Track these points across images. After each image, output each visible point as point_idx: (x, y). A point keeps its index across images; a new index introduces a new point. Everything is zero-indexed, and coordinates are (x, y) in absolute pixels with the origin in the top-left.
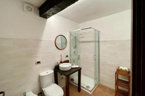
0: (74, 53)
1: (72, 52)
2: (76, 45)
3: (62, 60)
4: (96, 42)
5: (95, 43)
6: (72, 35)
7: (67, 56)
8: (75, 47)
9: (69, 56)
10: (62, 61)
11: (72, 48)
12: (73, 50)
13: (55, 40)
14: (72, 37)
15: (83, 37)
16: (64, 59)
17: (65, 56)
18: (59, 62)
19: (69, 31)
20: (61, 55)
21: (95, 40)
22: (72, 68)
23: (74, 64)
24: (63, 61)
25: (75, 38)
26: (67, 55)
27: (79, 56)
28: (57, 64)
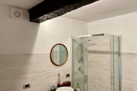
0: (79, 69)
1: (76, 69)
2: (82, 57)
3: (61, 82)
6: (76, 42)
7: (68, 75)
8: (81, 60)
9: (70, 75)
10: (61, 84)
11: (76, 62)
12: (78, 65)
13: (50, 52)
14: (76, 45)
15: (93, 45)
16: (64, 80)
17: (65, 76)
18: (56, 85)
19: (71, 36)
20: (59, 74)
24: (61, 83)
25: (81, 45)
26: (67, 73)
27: (86, 77)
28: (53, 89)
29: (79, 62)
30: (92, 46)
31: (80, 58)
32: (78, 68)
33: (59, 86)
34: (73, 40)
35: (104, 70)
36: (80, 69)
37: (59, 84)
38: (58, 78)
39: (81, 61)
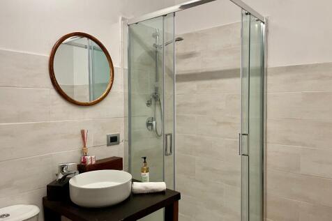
0: (149, 124)
1: (140, 123)
2: (156, 89)
3: (88, 157)
4: (249, 73)
5: (246, 80)
8: (155, 99)
10: (89, 163)
11: (140, 103)
13: (48, 55)
15: (190, 55)
16: (100, 152)
17: (104, 140)
18: (72, 165)
19: (123, 19)
20: (83, 132)
21: (246, 65)
22: (135, 195)
23: (147, 174)
24: (90, 160)
25: (155, 56)
26: (113, 133)
28: (61, 176)
29: (149, 104)
30: (186, 60)
31: (151, 92)
32: (144, 121)
33: (83, 168)
35: (219, 123)
36: (152, 125)
37: (85, 162)
38: (81, 145)
39: (153, 102)
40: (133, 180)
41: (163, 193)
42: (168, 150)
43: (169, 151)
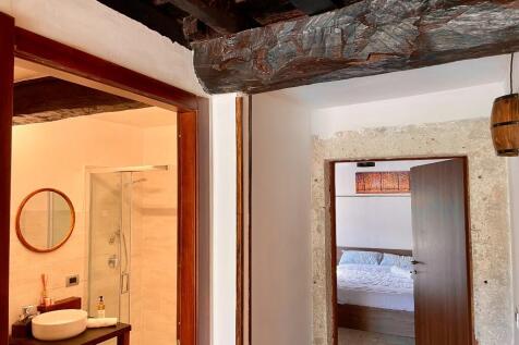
0: (111, 262)
1: (101, 262)
2: (119, 226)
3: (48, 299)
6: (103, 183)
7: (73, 281)
8: (117, 237)
9: (82, 278)
10: (48, 304)
12: (106, 250)
14: (102, 193)
15: (155, 191)
17: (64, 280)
18: (32, 307)
19: (87, 167)
20: (43, 277)
22: (89, 329)
23: (103, 312)
24: (51, 300)
26: (72, 275)
27: (125, 277)
28: (23, 318)
29: (112, 241)
31: (114, 229)
32: (107, 259)
33: (42, 309)
34: (94, 177)
36: (114, 262)
37: (44, 304)
38: (41, 289)
39: (116, 239)
40: (89, 317)
41: (114, 326)
42: (125, 287)
43: (124, 289)
